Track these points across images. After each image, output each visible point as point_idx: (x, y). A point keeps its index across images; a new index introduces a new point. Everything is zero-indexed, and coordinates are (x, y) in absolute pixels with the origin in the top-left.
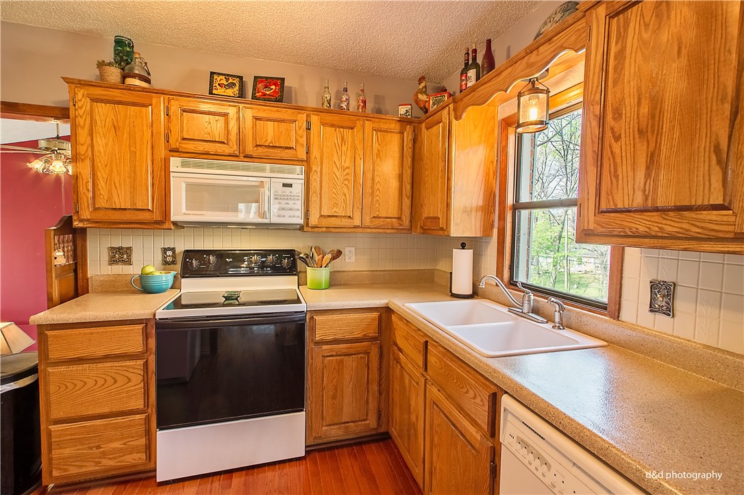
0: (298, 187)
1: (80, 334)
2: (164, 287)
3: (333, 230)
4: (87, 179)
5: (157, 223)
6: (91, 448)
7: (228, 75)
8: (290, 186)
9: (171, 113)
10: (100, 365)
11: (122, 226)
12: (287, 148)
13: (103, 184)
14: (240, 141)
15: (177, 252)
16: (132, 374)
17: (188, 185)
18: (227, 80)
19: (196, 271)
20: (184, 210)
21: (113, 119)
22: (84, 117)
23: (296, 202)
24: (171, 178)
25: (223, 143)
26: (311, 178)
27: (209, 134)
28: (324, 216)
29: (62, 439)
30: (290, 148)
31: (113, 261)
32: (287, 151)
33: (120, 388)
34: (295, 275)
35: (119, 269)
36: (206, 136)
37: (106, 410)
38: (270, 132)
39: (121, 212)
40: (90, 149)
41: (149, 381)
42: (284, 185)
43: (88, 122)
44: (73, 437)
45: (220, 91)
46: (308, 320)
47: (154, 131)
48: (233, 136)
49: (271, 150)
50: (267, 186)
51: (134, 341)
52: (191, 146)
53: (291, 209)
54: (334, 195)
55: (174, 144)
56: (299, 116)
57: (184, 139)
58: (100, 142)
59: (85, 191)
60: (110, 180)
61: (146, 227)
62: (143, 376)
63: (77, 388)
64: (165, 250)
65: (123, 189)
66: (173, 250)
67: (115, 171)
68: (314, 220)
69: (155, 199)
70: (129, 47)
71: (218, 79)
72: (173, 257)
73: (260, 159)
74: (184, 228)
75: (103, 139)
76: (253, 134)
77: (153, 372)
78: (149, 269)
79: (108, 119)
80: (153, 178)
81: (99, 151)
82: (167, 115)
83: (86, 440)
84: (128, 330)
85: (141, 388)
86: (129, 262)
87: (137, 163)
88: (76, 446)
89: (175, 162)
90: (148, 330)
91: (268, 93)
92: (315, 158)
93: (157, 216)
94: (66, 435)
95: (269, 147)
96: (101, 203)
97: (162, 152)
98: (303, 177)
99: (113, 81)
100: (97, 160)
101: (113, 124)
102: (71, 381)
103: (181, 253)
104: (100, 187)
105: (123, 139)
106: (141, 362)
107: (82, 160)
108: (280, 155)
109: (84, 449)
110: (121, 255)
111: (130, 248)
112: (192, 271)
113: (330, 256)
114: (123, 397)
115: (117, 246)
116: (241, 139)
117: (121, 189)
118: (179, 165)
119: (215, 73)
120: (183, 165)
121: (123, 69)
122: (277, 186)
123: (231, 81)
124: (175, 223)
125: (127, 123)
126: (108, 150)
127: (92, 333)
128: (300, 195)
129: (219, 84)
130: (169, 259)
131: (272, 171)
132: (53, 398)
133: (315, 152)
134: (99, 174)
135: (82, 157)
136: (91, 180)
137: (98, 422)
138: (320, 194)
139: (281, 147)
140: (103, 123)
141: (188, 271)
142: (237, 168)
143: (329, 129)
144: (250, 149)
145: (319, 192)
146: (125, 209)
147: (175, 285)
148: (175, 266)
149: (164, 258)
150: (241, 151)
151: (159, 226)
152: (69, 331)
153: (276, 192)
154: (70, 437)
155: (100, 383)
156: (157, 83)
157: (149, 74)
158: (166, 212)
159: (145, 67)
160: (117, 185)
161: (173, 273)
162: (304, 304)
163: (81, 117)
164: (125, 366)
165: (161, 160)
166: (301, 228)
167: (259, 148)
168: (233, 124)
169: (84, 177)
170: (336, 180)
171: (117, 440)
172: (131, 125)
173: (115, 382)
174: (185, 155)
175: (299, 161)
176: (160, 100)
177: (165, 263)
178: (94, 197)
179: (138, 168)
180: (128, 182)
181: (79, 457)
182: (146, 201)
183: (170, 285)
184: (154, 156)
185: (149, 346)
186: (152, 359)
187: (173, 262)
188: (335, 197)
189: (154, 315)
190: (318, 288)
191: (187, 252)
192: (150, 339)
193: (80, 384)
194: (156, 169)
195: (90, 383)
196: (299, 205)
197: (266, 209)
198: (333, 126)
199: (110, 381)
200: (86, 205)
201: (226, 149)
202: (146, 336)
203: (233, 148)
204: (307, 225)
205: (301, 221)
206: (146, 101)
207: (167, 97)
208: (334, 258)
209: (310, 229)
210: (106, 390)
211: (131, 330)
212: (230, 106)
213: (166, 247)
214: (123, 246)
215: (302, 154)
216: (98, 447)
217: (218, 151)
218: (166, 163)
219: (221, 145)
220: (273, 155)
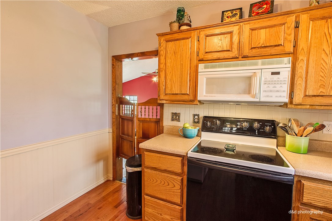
0: (286, 74)
1: (155, 156)
2: (193, 135)
3: (317, 107)
4: (163, 80)
5: (191, 101)
6: (158, 214)
7: (233, 10)
8: (278, 73)
9: (200, 40)
10: (163, 174)
11: (175, 103)
12: (276, 46)
13: (169, 82)
14: (239, 48)
15: (200, 116)
16: (176, 183)
17: (207, 79)
18: (232, 13)
19: (209, 128)
20: (204, 94)
21: (174, 49)
22: (163, 50)
23: (283, 85)
24: (199, 75)
25: (229, 51)
26: (297, 66)
27: (220, 47)
28: (309, 96)
29: (148, 203)
30: (279, 45)
31: (173, 120)
32: (276, 48)
33: (170, 189)
34: (275, 138)
35: (175, 123)
36: (219, 48)
37: (164, 197)
38: (263, 36)
39: (175, 95)
40: (165, 65)
41: (183, 190)
42: (273, 73)
43: (165, 52)
44: (152, 205)
45: (228, 20)
46: (295, 182)
47: (192, 51)
48: (235, 46)
49: (263, 50)
50: (258, 75)
51: (176, 165)
52: (210, 56)
53: (278, 91)
54: (321, 78)
55: (201, 57)
56: (288, 19)
57: (206, 53)
58: (168, 61)
59: (162, 86)
60: (172, 80)
61: (186, 103)
62: (181, 186)
63: (154, 182)
64: (194, 115)
65: (177, 83)
66: (198, 115)
67: (174, 75)
68: (298, 98)
69: (191, 88)
70: (183, 12)
71: (227, 14)
72: (198, 119)
73: (254, 57)
74: (204, 104)
75: (170, 60)
76: (249, 41)
77: (185, 185)
78: (187, 125)
79: (172, 49)
80: (190, 77)
81: (168, 66)
82: (198, 41)
83: (157, 209)
84: (175, 159)
85: (179, 192)
86: (179, 120)
87: (183, 70)
88: (153, 209)
89: (201, 66)
90: (184, 161)
91: (260, 11)
92: (303, 49)
93: (191, 98)
94: (150, 203)
95: (261, 47)
96: (168, 92)
97: (195, 61)
98: (290, 65)
99: (175, 30)
100: (167, 70)
101: (174, 51)
102: (152, 178)
103: (202, 117)
104: (168, 83)
105: (178, 58)
106: (180, 178)
107: (162, 71)
108: (270, 52)
109: (155, 212)
110: (176, 117)
111: (179, 113)
112: (207, 128)
113: (312, 128)
114: (171, 194)
115: (174, 112)
116: (240, 47)
117: (176, 84)
118: (203, 68)
119: (224, 11)
120: (206, 67)
121: (179, 23)
122: (267, 75)
123: (234, 12)
124: (200, 101)
125: (180, 50)
126: (171, 65)
127: (160, 157)
128: (287, 80)
129: (227, 17)
130: (196, 120)
131: (263, 64)
132: (146, 183)
133: (302, 44)
134: (168, 77)
135: (162, 70)
136: (164, 80)
137: (161, 202)
138: (306, 78)
139: (271, 46)
140: (170, 52)
141: (205, 128)
142: (237, 65)
143: (319, 22)
144: (246, 52)
145: (304, 76)
146: (177, 94)
147: (199, 135)
148: (199, 124)
149: (194, 119)
150: (240, 54)
151: (192, 103)
152: (152, 154)
153: (266, 79)
154: (151, 204)
155: (163, 183)
156: (194, 25)
157: (191, 22)
158: (195, 95)
159: (189, 19)
160: (174, 82)
161: (198, 128)
162: (291, 168)
163: (162, 50)
164: (173, 178)
165: (194, 67)
166: (285, 105)
167: (253, 50)
168: (235, 38)
169: (162, 80)
170: (324, 65)
171: (168, 215)
172: (182, 50)
173: (169, 185)
174: (206, 62)
175: (287, 54)
176: (195, 33)
177: (194, 122)
178: (165, 89)
179: (183, 72)
180: (179, 80)
181: (154, 215)
182: (186, 89)
183: (196, 135)
184: (191, 65)
185: (184, 170)
186: (185, 178)
187: (198, 122)
188: (323, 79)
189: (187, 154)
190: (297, 151)
191: (205, 117)
192: (184, 166)
193: (155, 181)
194: (191, 72)
195: (159, 182)
196: (286, 88)
197: (258, 92)
198: (323, 18)
199: (166, 184)
200: (162, 92)
201: (230, 55)
202: (183, 165)
203: (235, 53)
204: (291, 102)
205: (287, 100)
206: (189, 36)
207: (198, 31)
208: (315, 130)
209: (293, 106)
210: (164, 187)
211: (176, 159)
212: (234, 26)
213: (195, 114)
214: (177, 112)
215: (290, 48)
216: (161, 215)
217: (226, 56)
218: (197, 67)
219: (227, 52)
220: (264, 53)
